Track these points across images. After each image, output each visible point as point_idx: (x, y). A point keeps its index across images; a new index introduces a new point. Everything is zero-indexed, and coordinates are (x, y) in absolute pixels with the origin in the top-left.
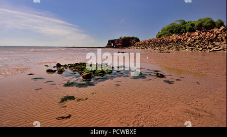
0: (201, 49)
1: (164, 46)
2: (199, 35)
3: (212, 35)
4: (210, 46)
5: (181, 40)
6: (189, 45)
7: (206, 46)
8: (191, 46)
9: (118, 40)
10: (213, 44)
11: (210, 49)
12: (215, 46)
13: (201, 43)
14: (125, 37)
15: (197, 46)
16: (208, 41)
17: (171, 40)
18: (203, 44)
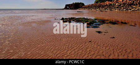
0: (125, 10)
1: (102, 8)
2: (122, 1)
3: (130, 2)
4: (130, 8)
5: (112, 4)
6: (117, 8)
7: (127, 8)
8: (118, 8)
9: (72, 5)
10: (132, 7)
11: (130, 9)
12: (133, 8)
13: (124, 6)
14: (76, 3)
15: (122, 8)
16: (129, 5)
17: (105, 4)
18: (126, 7)
